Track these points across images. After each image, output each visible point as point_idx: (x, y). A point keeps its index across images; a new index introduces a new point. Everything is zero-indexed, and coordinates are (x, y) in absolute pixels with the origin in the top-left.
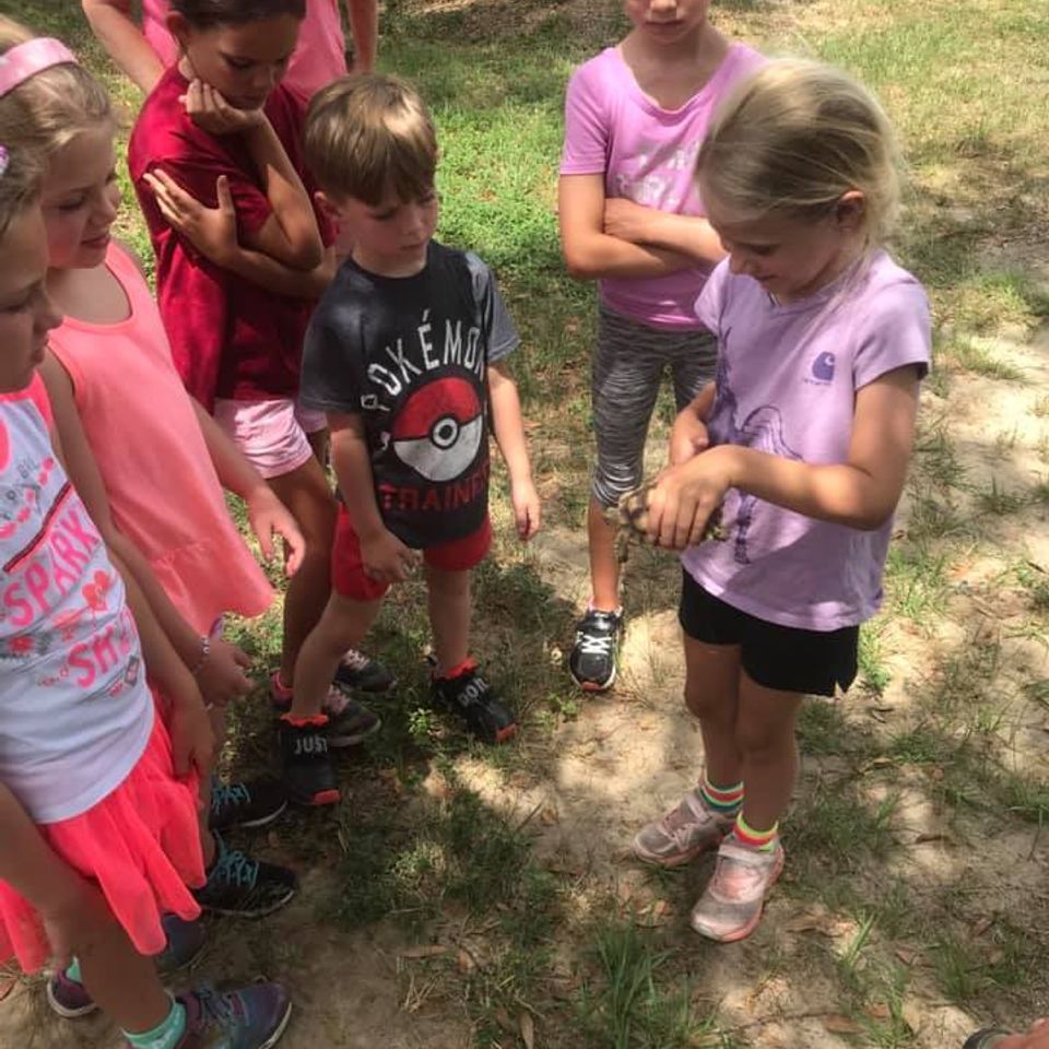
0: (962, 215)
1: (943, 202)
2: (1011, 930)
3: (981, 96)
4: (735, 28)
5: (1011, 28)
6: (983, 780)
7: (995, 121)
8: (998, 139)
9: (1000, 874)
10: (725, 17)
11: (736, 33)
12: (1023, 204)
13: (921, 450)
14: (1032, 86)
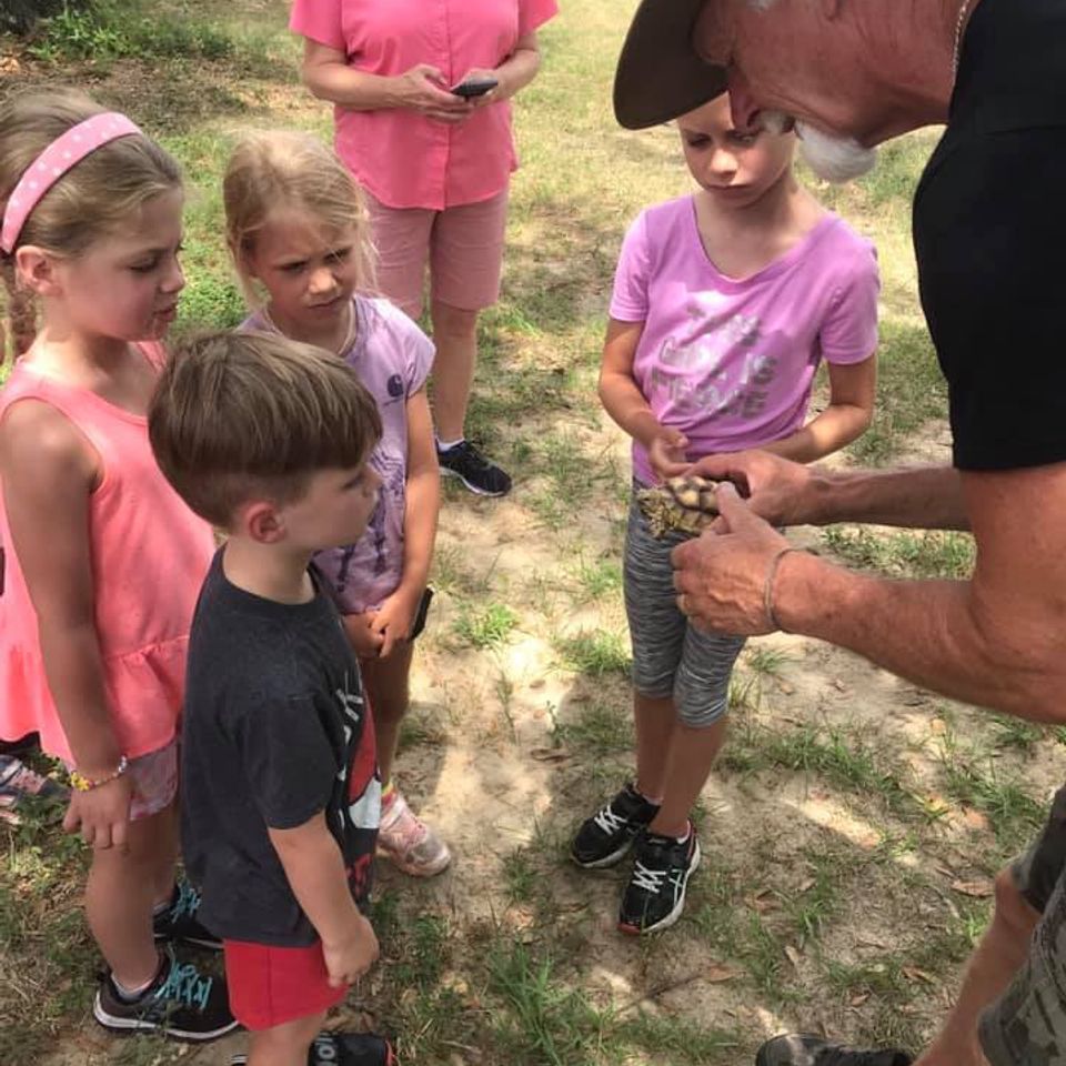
0: (556, 269)
1: (538, 257)
2: (813, 857)
3: (533, 160)
4: (288, 101)
5: (533, 100)
6: (748, 743)
7: (553, 184)
8: (561, 199)
9: (790, 818)
10: (277, 91)
11: (290, 107)
12: (604, 255)
13: (598, 478)
14: (571, 151)
